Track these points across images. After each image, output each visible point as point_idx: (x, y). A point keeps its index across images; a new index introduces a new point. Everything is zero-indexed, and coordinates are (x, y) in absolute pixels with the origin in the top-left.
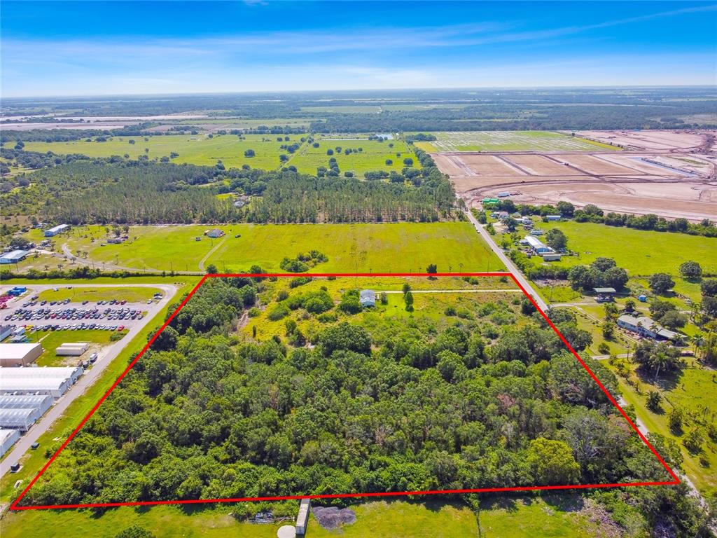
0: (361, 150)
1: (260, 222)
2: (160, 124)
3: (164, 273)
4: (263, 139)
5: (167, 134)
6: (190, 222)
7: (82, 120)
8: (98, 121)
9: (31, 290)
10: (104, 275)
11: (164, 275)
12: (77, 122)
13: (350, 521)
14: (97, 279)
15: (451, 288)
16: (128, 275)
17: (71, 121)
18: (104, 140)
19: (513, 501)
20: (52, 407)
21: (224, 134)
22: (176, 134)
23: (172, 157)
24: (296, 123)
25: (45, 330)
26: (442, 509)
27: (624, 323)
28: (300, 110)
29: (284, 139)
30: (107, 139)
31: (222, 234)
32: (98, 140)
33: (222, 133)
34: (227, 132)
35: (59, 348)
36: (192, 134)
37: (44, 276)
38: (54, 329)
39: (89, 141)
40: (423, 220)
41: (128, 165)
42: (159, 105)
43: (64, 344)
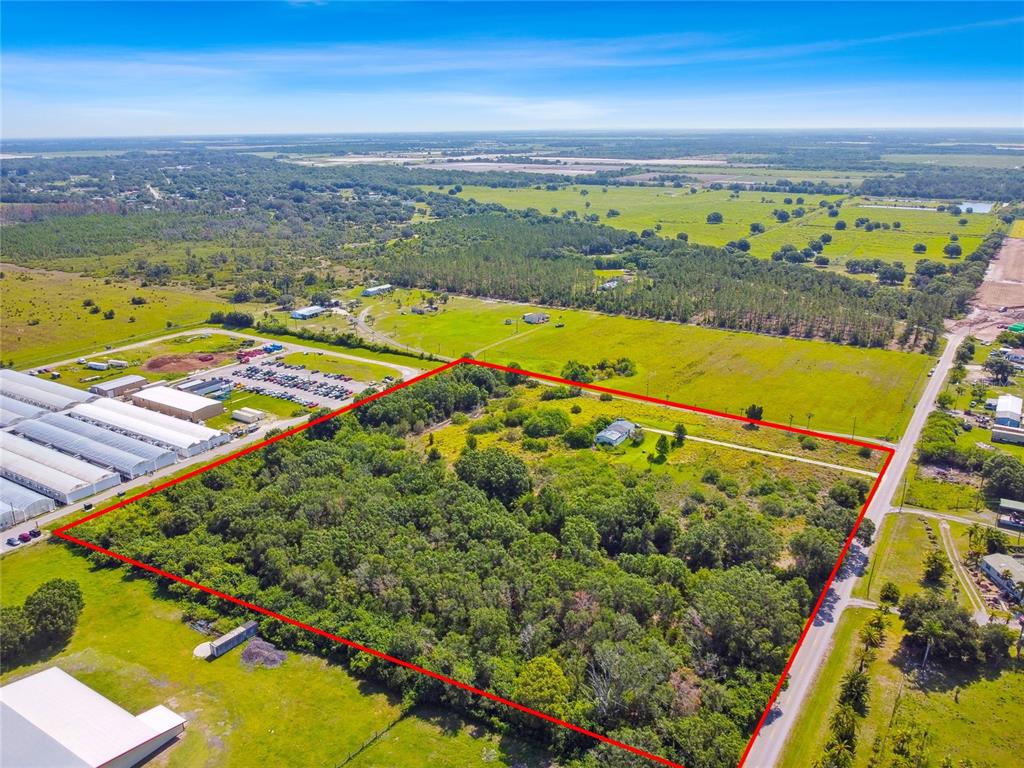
0: (897, 225)
1: (611, 312)
2: (648, 171)
3: (422, 355)
4: (763, 199)
5: (641, 185)
6: (526, 300)
7: (558, 161)
8: (577, 163)
9: (286, 349)
10: (365, 347)
11: (421, 357)
12: (552, 163)
13: (271, 665)
14: (357, 349)
15: (760, 446)
16: (386, 350)
17: (545, 162)
18: (554, 188)
19: (464, 724)
20: (173, 464)
21: (717, 189)
22: (654, 186)
23: (609, 216)
24: (848, 178)
25: (251, 392)
26: (374, 696)
27: (988, 567)
28: (879, 158)
29: (795, 201)
30: (560, 188)
31: (546, 319)
32: (549, 188)
33: (717, 187)
34: (724, 186)
35: (236, 411)
36: (675, 186)
37: (312, 338)
38: (258, 392)
39: (538, 188)
40: (855, 342)
41: (539, 222)
42: (676, 145)
43: (245, 409)
